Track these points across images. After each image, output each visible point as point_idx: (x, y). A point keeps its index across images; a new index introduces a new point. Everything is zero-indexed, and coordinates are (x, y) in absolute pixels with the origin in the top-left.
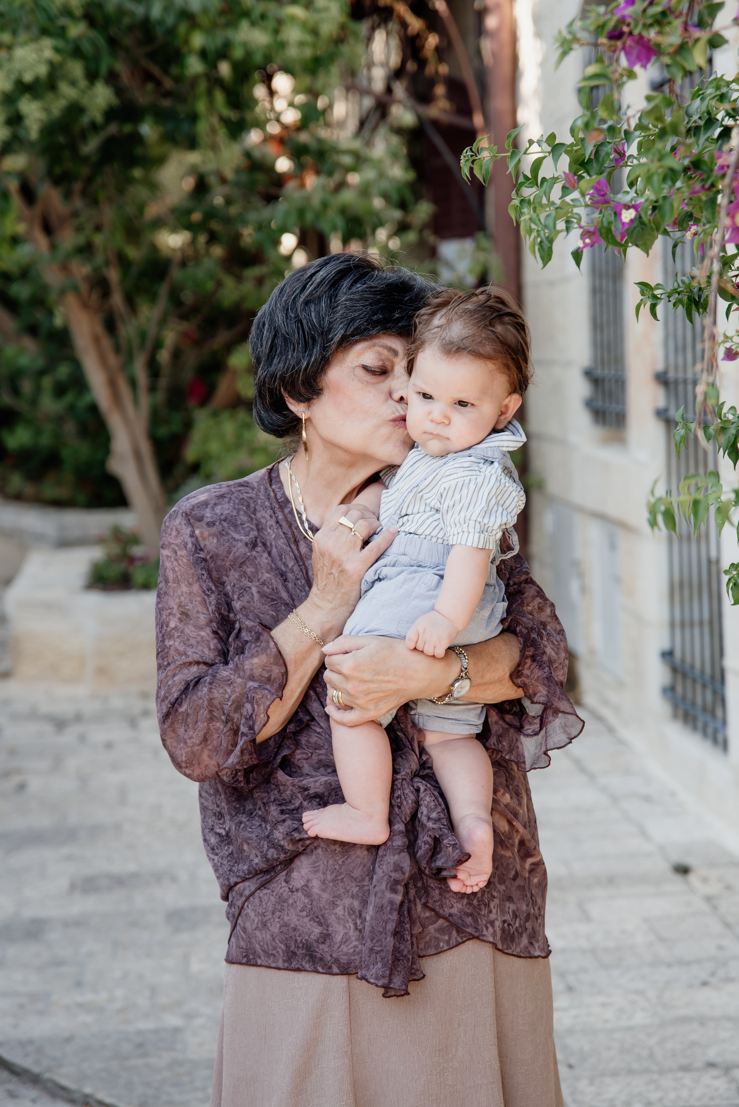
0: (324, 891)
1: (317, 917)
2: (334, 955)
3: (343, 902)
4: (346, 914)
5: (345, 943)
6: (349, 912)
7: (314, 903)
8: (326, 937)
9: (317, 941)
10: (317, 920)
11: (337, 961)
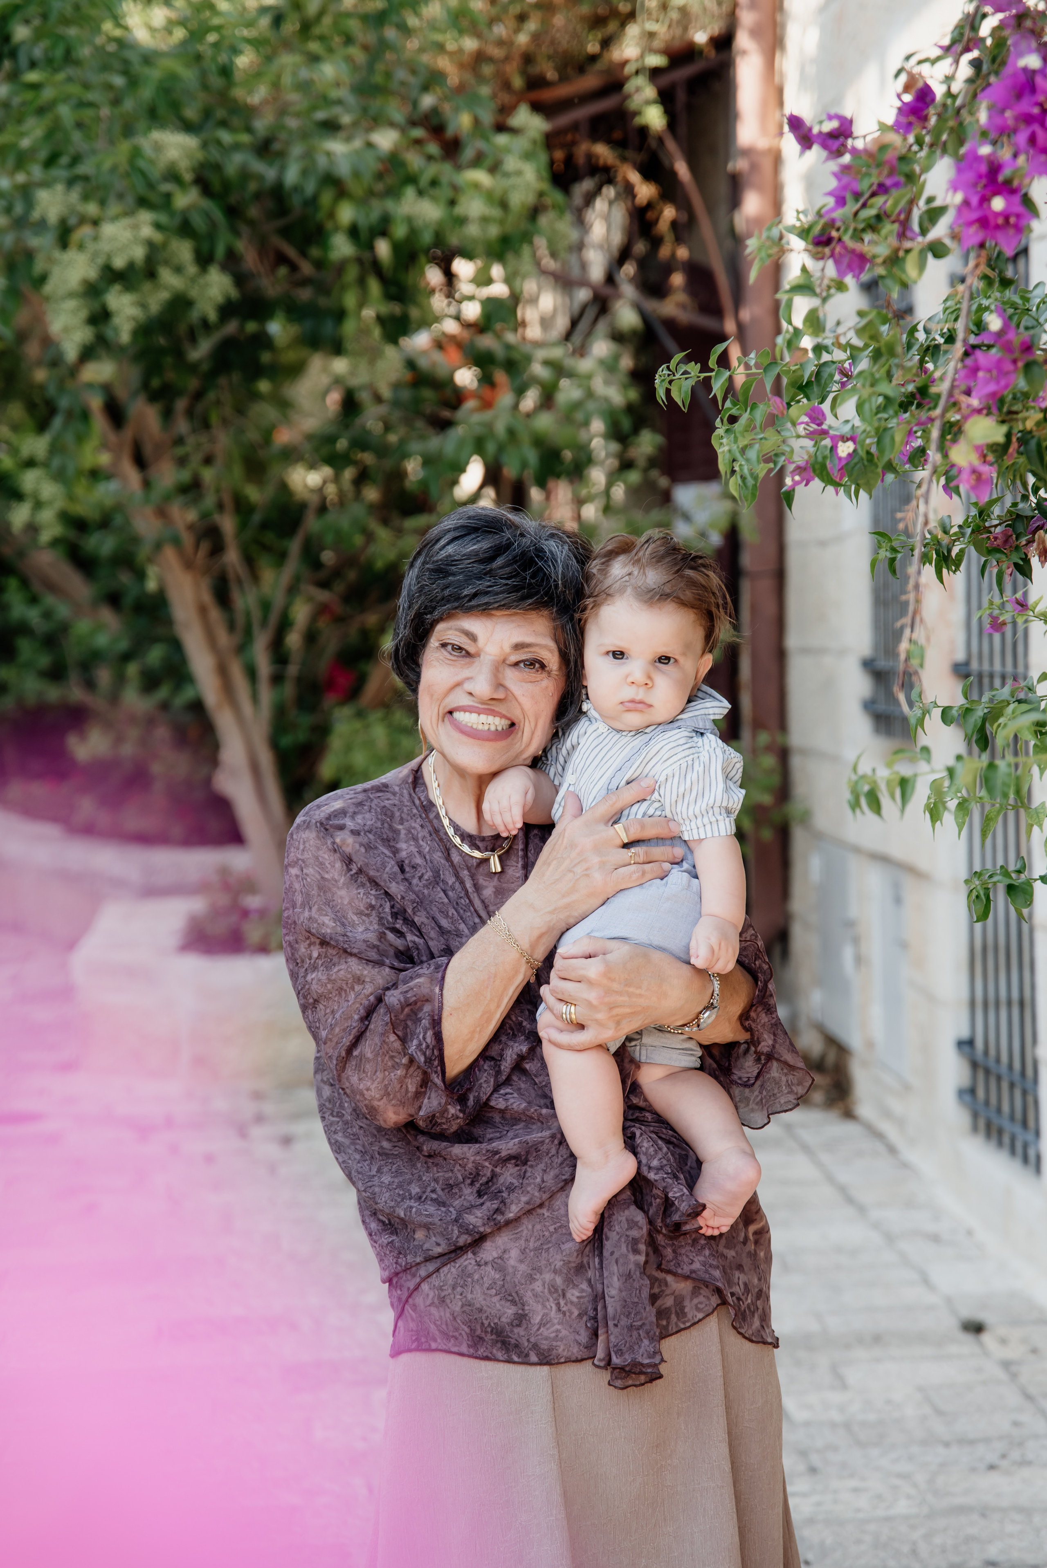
0: (521, 1261)
1: (510, 1295)
2: (532, 1340)
3: (543, 1276)
4: (546, 1291)
5: (545, 1325)
6: (549, 1289)
7: (508, 1278)
8: (521, 1319)
9: (511, 1324)
10: (510, 1298)
11: (535, 1346)
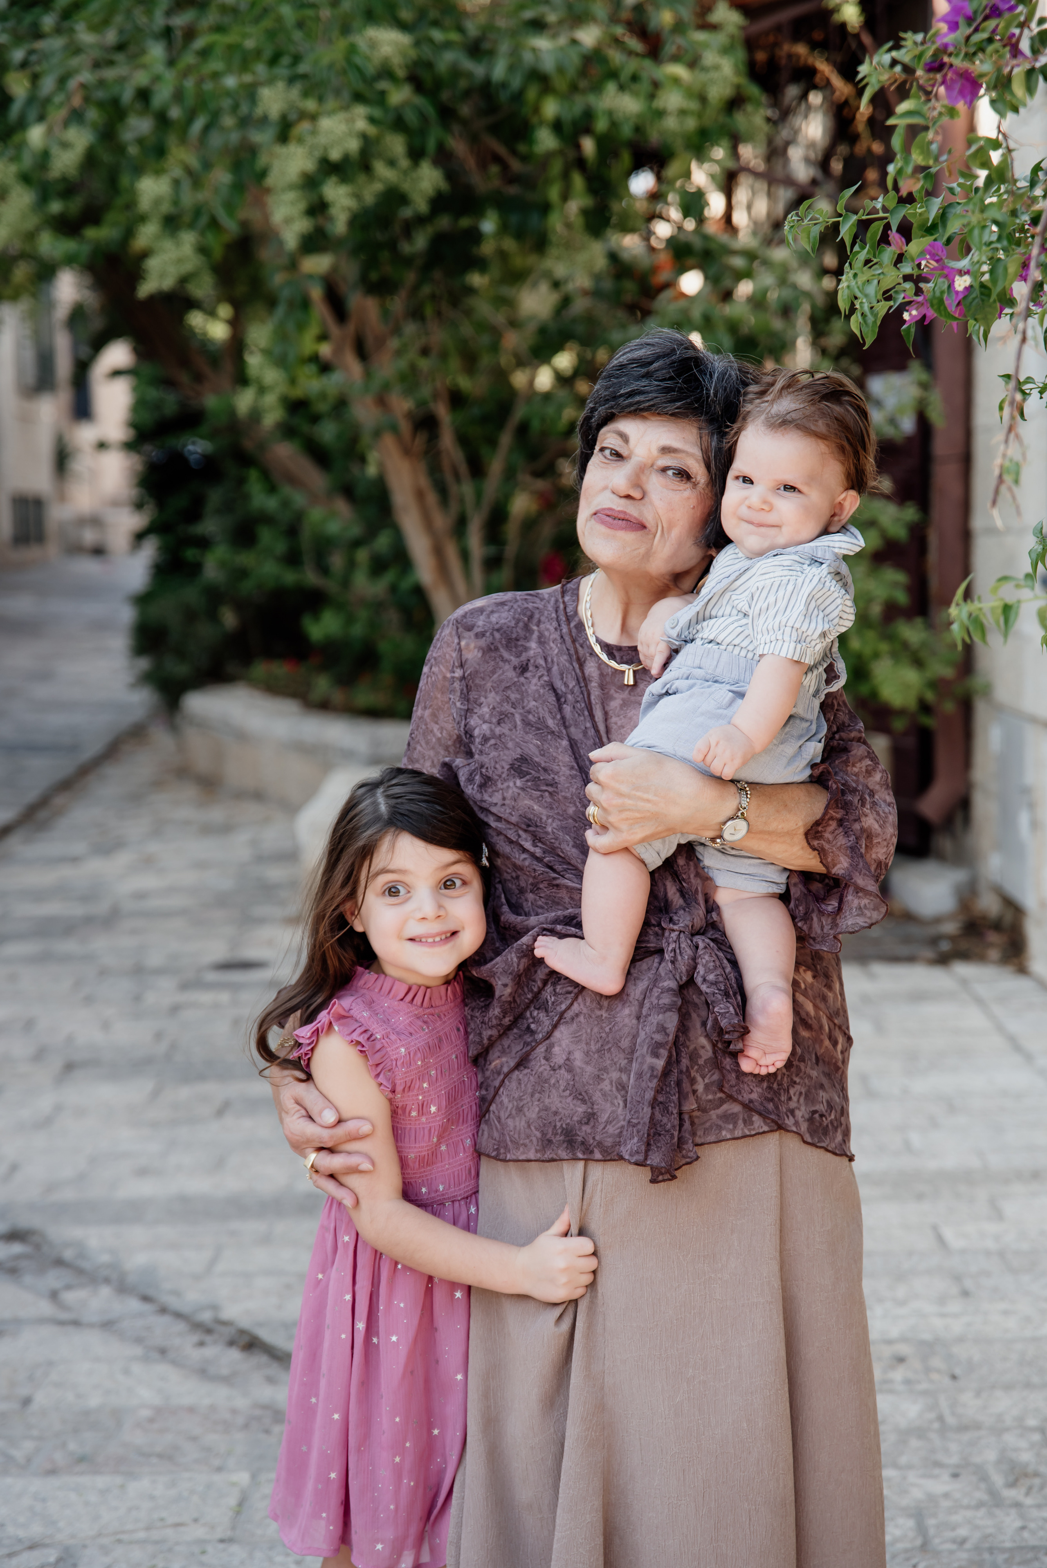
0: (587, 1063)
1: (580, 1094)
2: (597, 1138)
3: (610, 1075)
4: (614, 1089)
5: (611, 1122)
6: (617, 1087)
7: (577, 1078)
8: (590, 1117)
9: (580, 1122)
10: (580, 1097)
11: (600, 1144)
